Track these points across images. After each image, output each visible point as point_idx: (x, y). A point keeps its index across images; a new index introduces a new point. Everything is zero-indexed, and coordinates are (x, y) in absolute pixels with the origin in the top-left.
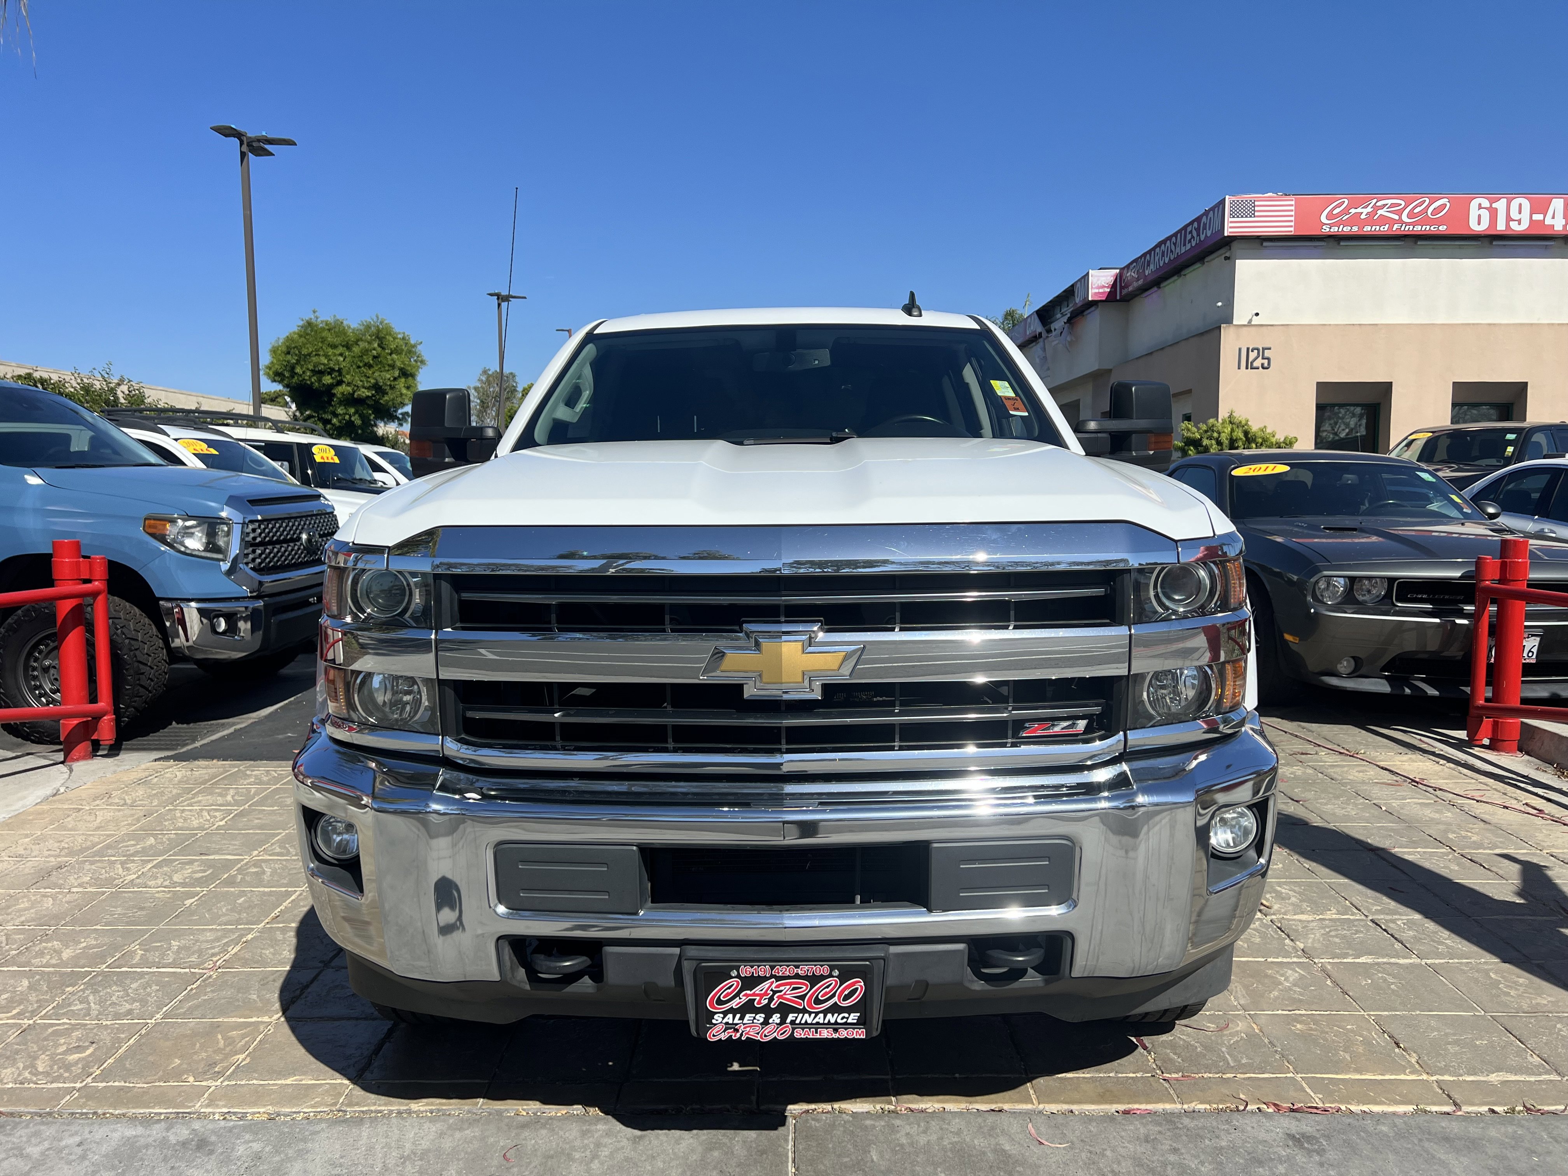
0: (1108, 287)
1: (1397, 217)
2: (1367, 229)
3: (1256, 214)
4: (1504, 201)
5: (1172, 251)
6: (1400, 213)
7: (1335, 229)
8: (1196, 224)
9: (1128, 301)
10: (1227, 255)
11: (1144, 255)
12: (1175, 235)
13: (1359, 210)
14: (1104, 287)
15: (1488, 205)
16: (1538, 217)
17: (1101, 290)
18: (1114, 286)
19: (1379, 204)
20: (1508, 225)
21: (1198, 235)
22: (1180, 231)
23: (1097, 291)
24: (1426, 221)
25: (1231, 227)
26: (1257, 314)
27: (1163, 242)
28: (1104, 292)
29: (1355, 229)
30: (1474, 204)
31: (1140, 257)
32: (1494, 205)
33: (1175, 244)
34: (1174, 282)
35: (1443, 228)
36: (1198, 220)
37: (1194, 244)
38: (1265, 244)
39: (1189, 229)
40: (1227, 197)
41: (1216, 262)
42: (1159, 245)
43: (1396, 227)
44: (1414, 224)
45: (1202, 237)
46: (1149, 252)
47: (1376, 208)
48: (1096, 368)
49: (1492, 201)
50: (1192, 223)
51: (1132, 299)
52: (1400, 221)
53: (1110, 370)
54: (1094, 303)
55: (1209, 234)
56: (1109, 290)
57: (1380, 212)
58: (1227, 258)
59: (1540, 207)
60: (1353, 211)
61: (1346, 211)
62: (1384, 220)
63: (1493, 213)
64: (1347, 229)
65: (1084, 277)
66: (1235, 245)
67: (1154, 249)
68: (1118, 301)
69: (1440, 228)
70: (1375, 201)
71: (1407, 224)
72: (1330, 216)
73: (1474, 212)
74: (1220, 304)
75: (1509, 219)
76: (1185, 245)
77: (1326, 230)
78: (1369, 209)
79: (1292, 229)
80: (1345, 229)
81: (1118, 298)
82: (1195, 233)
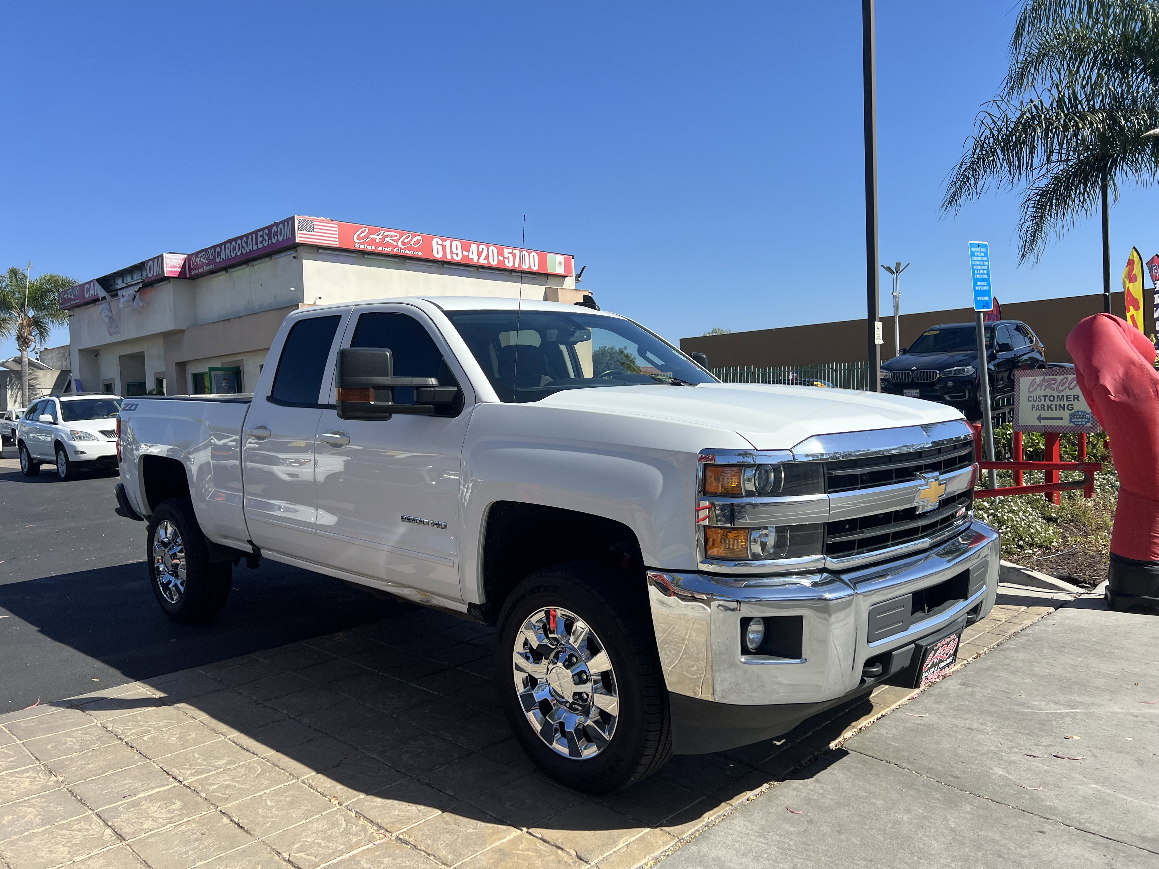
0: (179, 267)
1: (395, 244)
2: (380, 249)
3: (315, 230)
4: (448, 241)
5: (243, 247)
6: (397, 241)
7: (362, 247)
8: (266, 231)
9: (194, 279)
10: (294, 255)
11: (215, 247)
12: (246, 236)
13: (375, 236)
14: (175, 267)
15: (441, 243)
16: (465, 253)
17: (174, 270)
18: (184, 267)
19: (386, 234)
20: (452, 256)
21: (270, 238)
22: (251, 234)
23: (171, 269)
24: (411, 248)
25: (300, 237)
26: (320, 298)
27: (235, 240)
28: (176, 271)
29: (374, 248)
30: (435, 241)
31: (210, 248)
32: (444, 243)
33: (246, 243)
34: (242, 269)
35: (420, 254)
36: (269, 228)
37: (266, 244)
38: (320, 251)
39: (260, 233)
40: (296, 216)
41: (283, 260)
42: (230, 241)
43: (396, 250)
44: (405, 249)
45: (274, 241)
46: (220, 245)
47: (384, 237)
48: (173, 328)
49: (444, 241)
50: (262, 230)
51: (198, 278)
52: (398, 246)
53: (182, 331)
54: (168, 278)
55: (280, 239)
56: (180, 270)
57: (386, 239)
58: (295, 258)
59: (466, 248)
60: (371, 236)
61: (367, 236)
62: (389, 245)
63: (444, 248)
64: (369, 247)
65: (157, 258)
66: (300, 249)
67: (225, 243)
68: (187, 278)
69: (419, 253)
70: (383, 232)
71: (402, 249)
72: (359, 238)
73: (435, 247)
74: (292, 289)
75: (452, 253)
76: (256, 244)
77: (357, 246)
78: (380, 237)
79: (337, 243)
80: (368, 247)
81: (188, 276)
82: (266, 237)
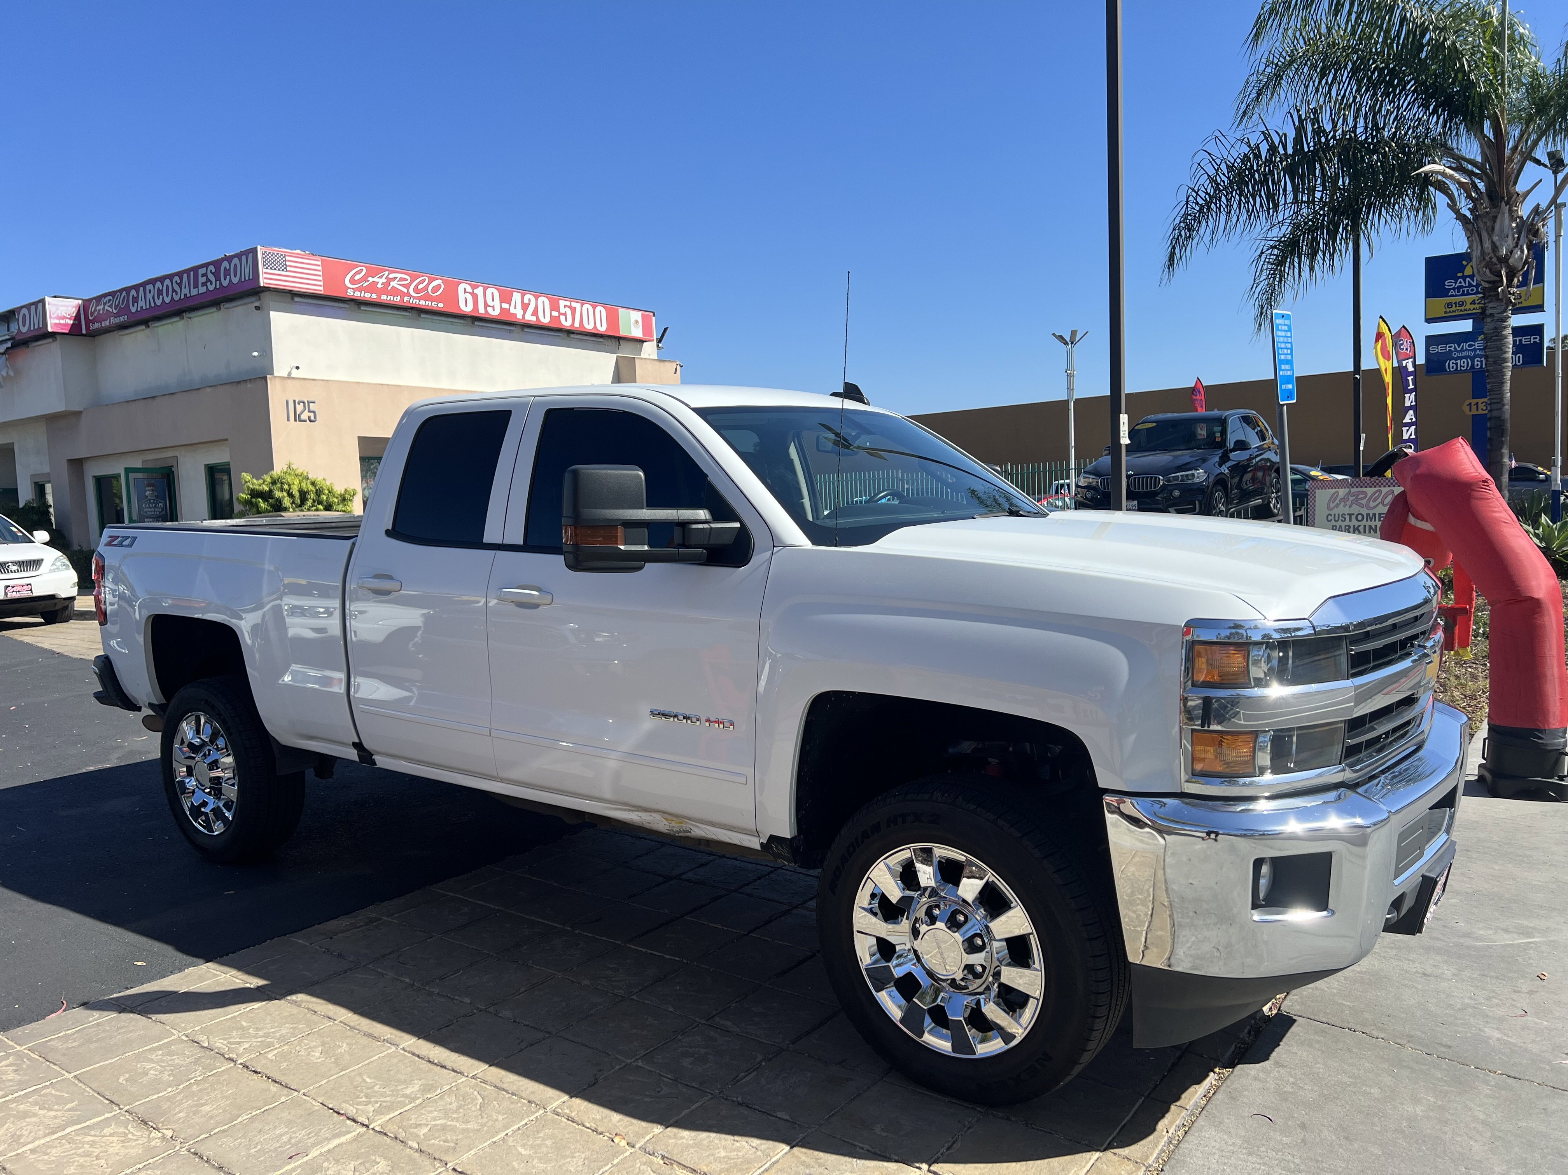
0: (70, 319)
1: (405, 290)
2: (384, 297)
3: (288, 268)
4: (481, 289)
5: (174, 291)
6: (407, 286)
7: (357, 294)
8: (212, 268)
9: (94, 336)
10: (257, 304)
11: (128, 289)
12: (179, 274)
13: (376, 279)
14: (64, 318)
15: (471, 291)
16: (505, 306)
17: (62, 322)
18: (77, 317)
20: (486, 310)
21: (218, 279)
22: (187, 271)
23: (57, 321)
24: (427, 297)
25: (266, 278)
26: (298, 367)
27: (161, 279)
28: (66, 324)
29: (374, 296)
30: (461, 287)
31: (121, 291)
32: (475, 291)
33: (180, 284)
34: (172, 323)
35: (441, 305)
36: (217, 263)
37: (211, 288)
38: (297, 299)
39: (202, 271)
40: (259, 247)
41: (240, 311)
42: (152, 281)
43: (406, 299)
44: (419, 299)
45: (225, 283)
46: (136, 287)
47: (389, 280)
48: (63, 410)
49: (474, 287)
50: (205, 266)
51: (101, 335)
52: (409, 294)
53: (77, 414)
54: (53, 335)
55: (235, 280)
56: (71, 322)
57: (392, 284)
58: (257, 308)
59: (506, 298)
60: (371, 279)
61: (364, 279)
62: (395, 292)
63: (475, 298)
64: (368, 295)
65: (35, 304)
67: (144, 284)
68: (83, 335)
69: (439, 305)
71: (415, 298)
72: (352, 281)
73: (462, 296)
74: (255, 354)
75: (486, 305)
76: (196, 287)
77: (350, 293)
79: (321, 288)
80: (366, 295)
81: (84, 332)
82: (212, 277)
